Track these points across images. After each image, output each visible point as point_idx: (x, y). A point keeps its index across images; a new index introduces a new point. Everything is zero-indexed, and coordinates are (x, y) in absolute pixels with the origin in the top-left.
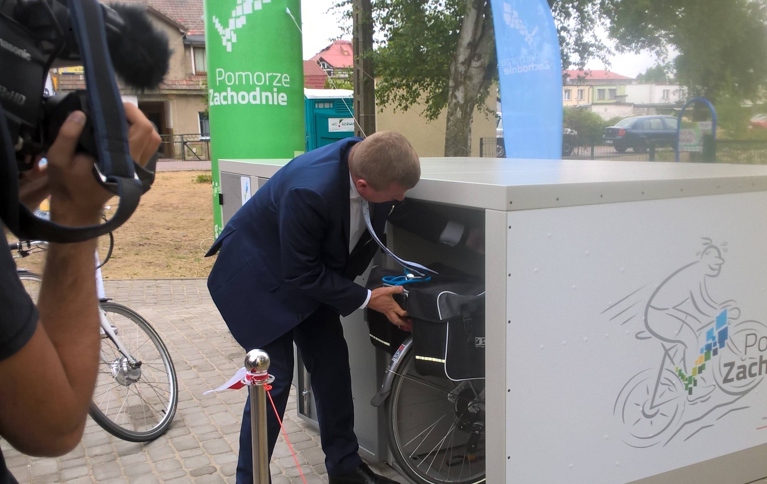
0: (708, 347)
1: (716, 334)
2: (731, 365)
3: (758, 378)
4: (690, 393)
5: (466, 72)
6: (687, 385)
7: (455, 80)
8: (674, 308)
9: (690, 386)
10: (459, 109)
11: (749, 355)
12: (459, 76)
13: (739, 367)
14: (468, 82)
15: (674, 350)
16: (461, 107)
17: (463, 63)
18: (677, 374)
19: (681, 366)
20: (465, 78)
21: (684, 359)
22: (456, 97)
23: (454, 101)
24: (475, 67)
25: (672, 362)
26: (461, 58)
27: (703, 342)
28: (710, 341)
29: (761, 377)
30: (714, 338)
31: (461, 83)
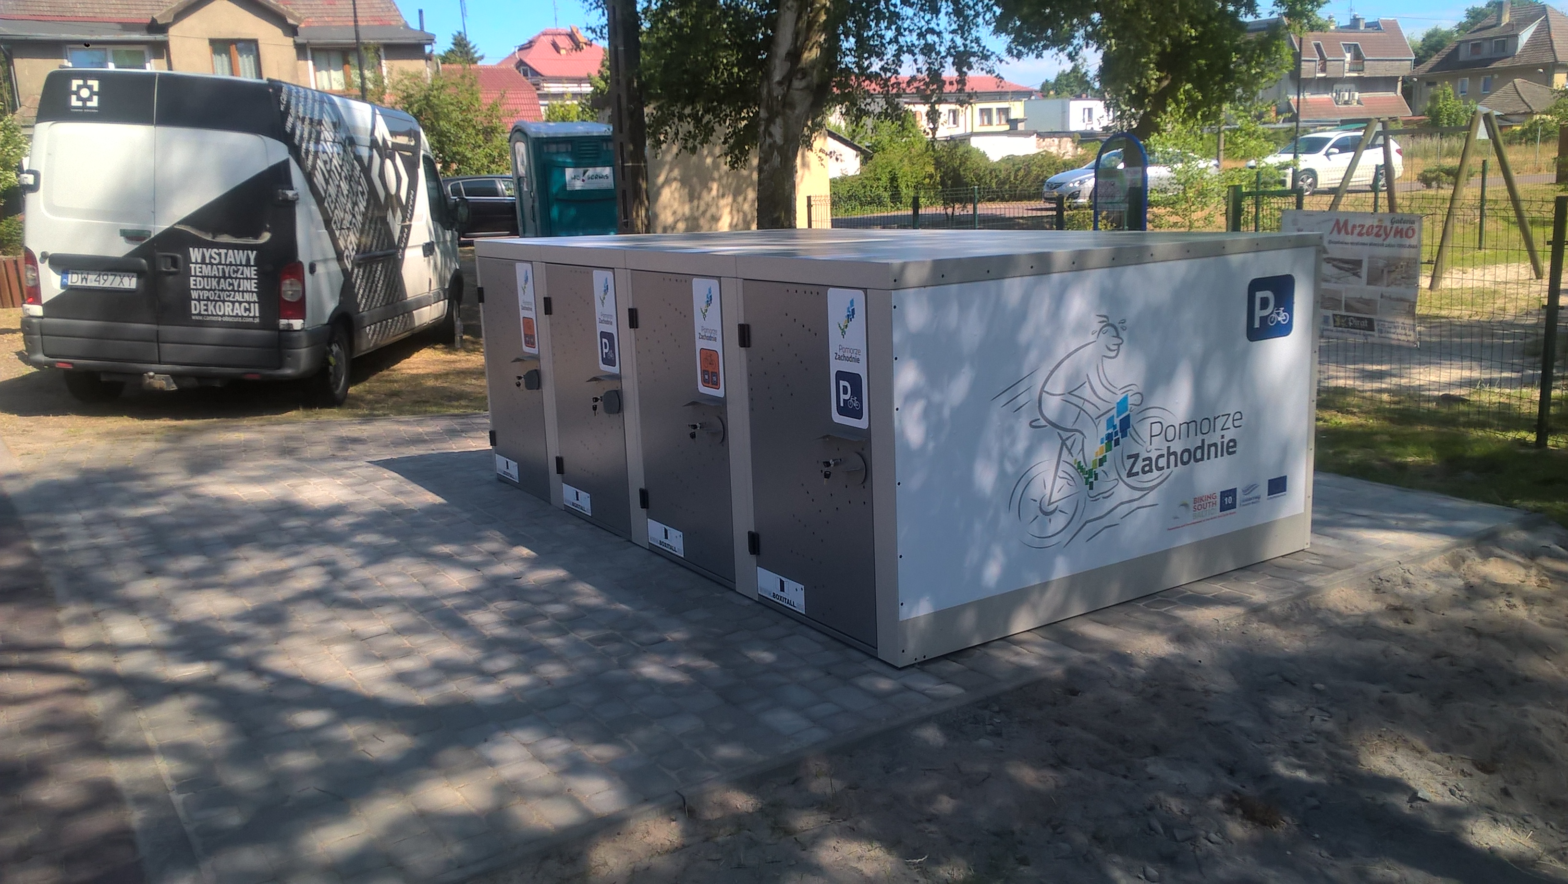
0: (1109, 437)
1: (1117, 422)
2: (1136, 456)
3: (1166, 472)
4: (1091, 488)
5: (785, 96)
6: (1087, 479)
7: (769, 109)
8: (1069, 393)
9: (1091, 480)
10: (776, 153)
11: (1153, 447)
12: (775, 103)
13: (1144, 460)
14: (788, 112)
15: (1071, 440)
16: (780, 149)
17: (780, 83)
18: (1076, 466)
19: (1080, 458)
20: (784, 106)
21: (1082, 449)
22: (771, 135)
23: (769, 140)
24: (797, 90)
25: (1071, 453)
26: (777, 77)
27: (1103, 431)
28: (1110, 431)
29: (1169, 471)
30: (1115, 427)
31: (777, 114)
